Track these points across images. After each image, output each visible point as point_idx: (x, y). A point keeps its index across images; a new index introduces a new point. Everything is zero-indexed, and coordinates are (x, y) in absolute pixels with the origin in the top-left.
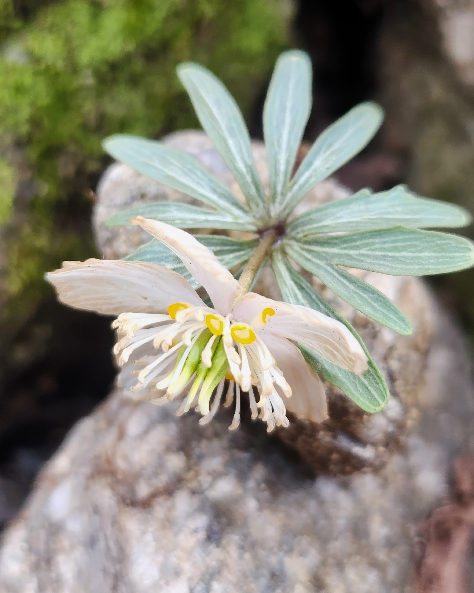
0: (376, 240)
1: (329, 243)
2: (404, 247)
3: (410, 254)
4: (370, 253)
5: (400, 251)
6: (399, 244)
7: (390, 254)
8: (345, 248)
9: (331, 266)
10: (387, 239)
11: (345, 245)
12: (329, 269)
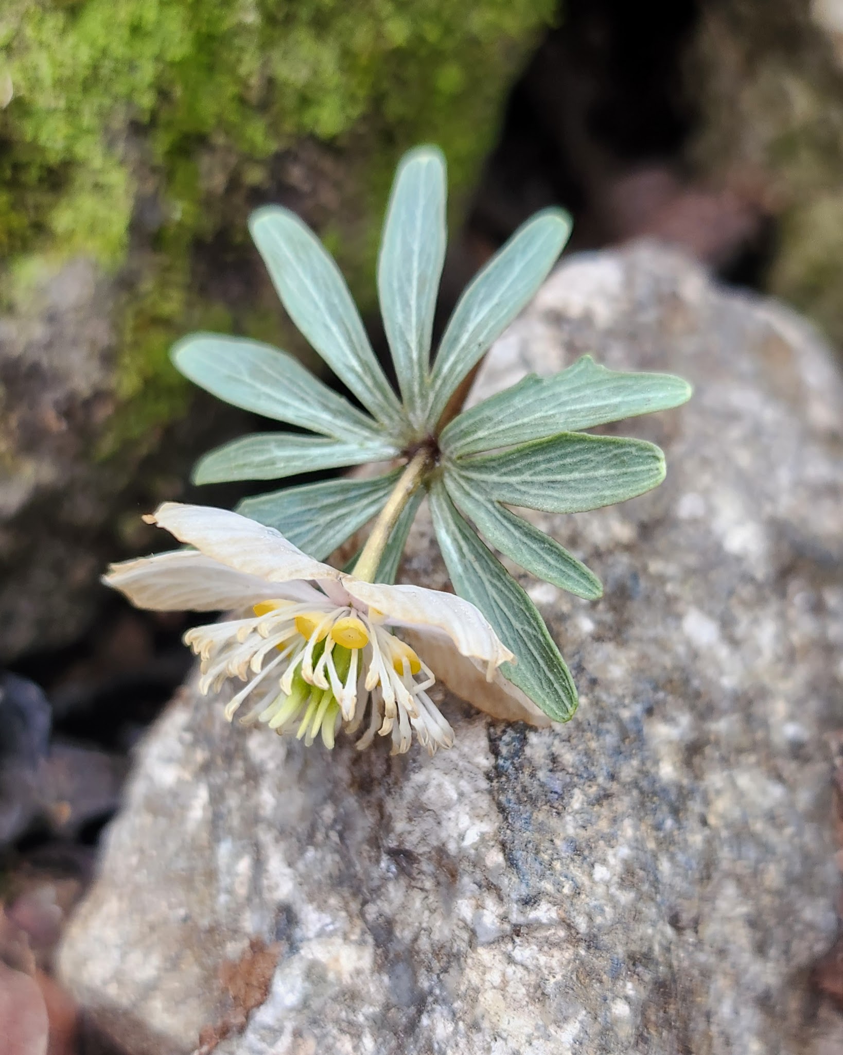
0: (540, 458)
1: (486, 467)
2: (575, 464)
3: (583, 475)
4: (535, 478)
5: (571, 471)
6: (568, 460)
7: (559, 477)
8: (505, 474)
9: (492, 502)
10: (552, 455)
11: (503, 470)
12: (490, 506)
